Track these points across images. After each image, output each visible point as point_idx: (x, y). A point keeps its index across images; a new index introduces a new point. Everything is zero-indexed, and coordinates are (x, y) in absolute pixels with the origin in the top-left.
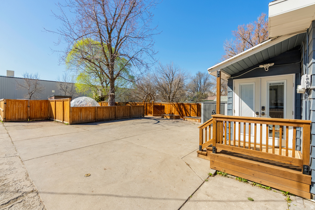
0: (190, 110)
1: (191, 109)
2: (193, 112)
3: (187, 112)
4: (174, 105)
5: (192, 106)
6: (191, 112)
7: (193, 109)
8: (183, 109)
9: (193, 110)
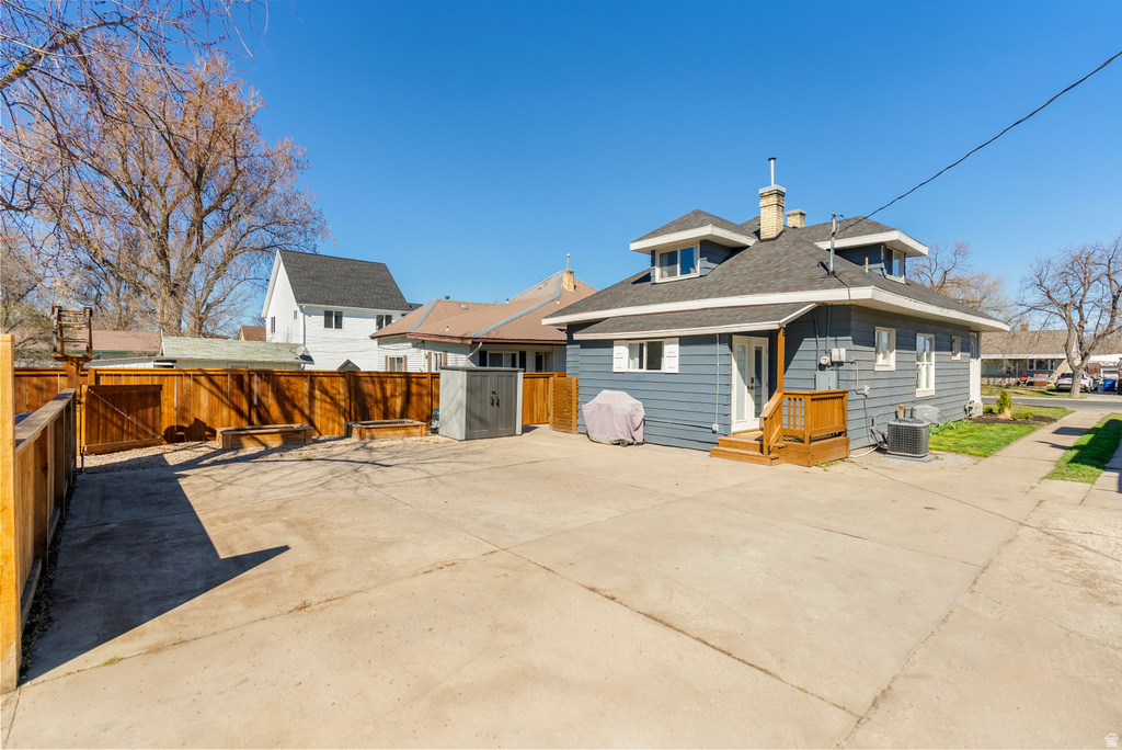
0: (312, 397)
1: (317, 393)
2: (328, 406)
3: (295, 406)
4: (212, 381)
5: (321, 383)
6: (317, 404)
7: (325, 392)
8: (270, 394)
9: (324, 397)
